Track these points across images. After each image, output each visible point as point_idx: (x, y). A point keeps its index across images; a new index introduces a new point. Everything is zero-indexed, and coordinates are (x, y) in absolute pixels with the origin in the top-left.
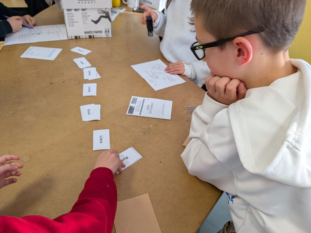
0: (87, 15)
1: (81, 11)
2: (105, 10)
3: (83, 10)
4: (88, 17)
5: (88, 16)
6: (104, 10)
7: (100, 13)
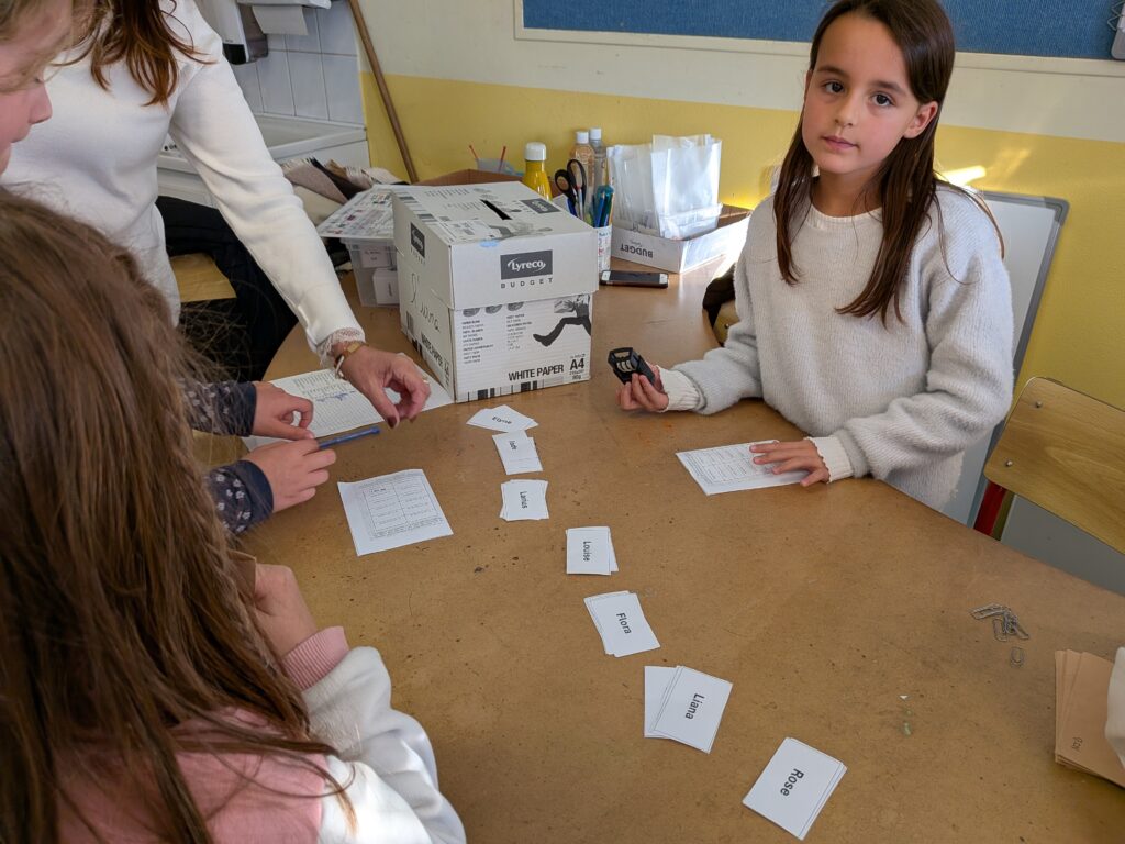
0: (523, 320)
1: (505, 311)
2: (578, 300)
3: (512, 307)
4: (526, 328)
5: (525, 324)
6: (574, 300)
7: (561, 311)
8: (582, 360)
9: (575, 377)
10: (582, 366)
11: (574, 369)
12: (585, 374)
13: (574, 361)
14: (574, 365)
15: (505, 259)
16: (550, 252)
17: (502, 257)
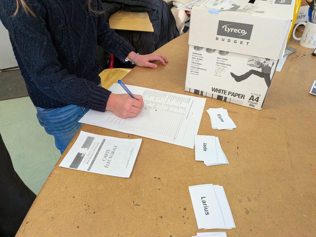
0: (226, 62)
1: (216, 54)
2: (265, 62)
3: (221, 52)
4: (227, 67)
5: (227, 65)
8: (258, 98)
9: (250, 105)
10: (257, 101)
11: (251, 101)
12: (258, 106)
13: (253, 96)
14: (252, 98)
15: (221, 23)
16: (252, 25)
17: (220, 21)
